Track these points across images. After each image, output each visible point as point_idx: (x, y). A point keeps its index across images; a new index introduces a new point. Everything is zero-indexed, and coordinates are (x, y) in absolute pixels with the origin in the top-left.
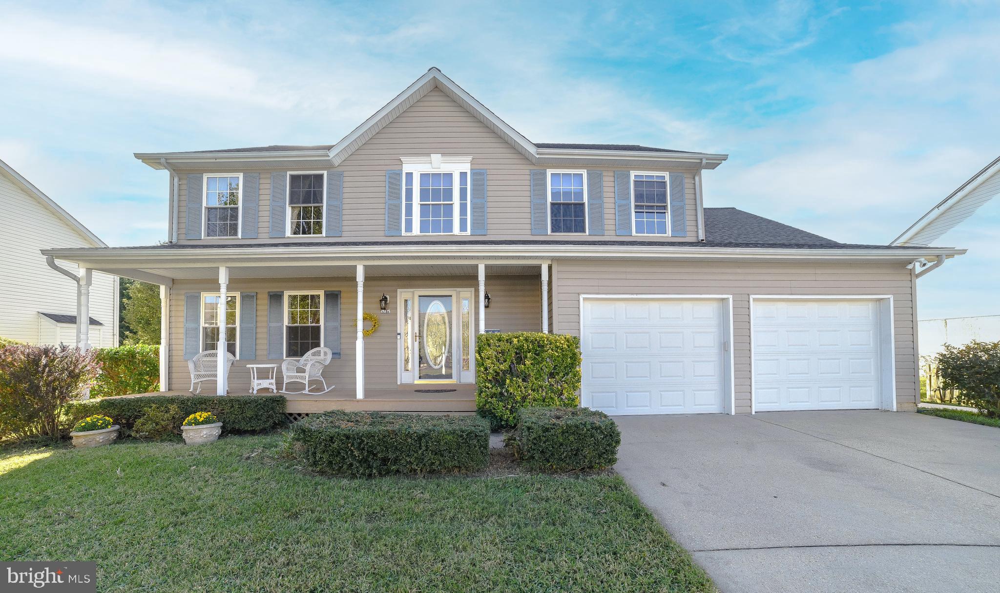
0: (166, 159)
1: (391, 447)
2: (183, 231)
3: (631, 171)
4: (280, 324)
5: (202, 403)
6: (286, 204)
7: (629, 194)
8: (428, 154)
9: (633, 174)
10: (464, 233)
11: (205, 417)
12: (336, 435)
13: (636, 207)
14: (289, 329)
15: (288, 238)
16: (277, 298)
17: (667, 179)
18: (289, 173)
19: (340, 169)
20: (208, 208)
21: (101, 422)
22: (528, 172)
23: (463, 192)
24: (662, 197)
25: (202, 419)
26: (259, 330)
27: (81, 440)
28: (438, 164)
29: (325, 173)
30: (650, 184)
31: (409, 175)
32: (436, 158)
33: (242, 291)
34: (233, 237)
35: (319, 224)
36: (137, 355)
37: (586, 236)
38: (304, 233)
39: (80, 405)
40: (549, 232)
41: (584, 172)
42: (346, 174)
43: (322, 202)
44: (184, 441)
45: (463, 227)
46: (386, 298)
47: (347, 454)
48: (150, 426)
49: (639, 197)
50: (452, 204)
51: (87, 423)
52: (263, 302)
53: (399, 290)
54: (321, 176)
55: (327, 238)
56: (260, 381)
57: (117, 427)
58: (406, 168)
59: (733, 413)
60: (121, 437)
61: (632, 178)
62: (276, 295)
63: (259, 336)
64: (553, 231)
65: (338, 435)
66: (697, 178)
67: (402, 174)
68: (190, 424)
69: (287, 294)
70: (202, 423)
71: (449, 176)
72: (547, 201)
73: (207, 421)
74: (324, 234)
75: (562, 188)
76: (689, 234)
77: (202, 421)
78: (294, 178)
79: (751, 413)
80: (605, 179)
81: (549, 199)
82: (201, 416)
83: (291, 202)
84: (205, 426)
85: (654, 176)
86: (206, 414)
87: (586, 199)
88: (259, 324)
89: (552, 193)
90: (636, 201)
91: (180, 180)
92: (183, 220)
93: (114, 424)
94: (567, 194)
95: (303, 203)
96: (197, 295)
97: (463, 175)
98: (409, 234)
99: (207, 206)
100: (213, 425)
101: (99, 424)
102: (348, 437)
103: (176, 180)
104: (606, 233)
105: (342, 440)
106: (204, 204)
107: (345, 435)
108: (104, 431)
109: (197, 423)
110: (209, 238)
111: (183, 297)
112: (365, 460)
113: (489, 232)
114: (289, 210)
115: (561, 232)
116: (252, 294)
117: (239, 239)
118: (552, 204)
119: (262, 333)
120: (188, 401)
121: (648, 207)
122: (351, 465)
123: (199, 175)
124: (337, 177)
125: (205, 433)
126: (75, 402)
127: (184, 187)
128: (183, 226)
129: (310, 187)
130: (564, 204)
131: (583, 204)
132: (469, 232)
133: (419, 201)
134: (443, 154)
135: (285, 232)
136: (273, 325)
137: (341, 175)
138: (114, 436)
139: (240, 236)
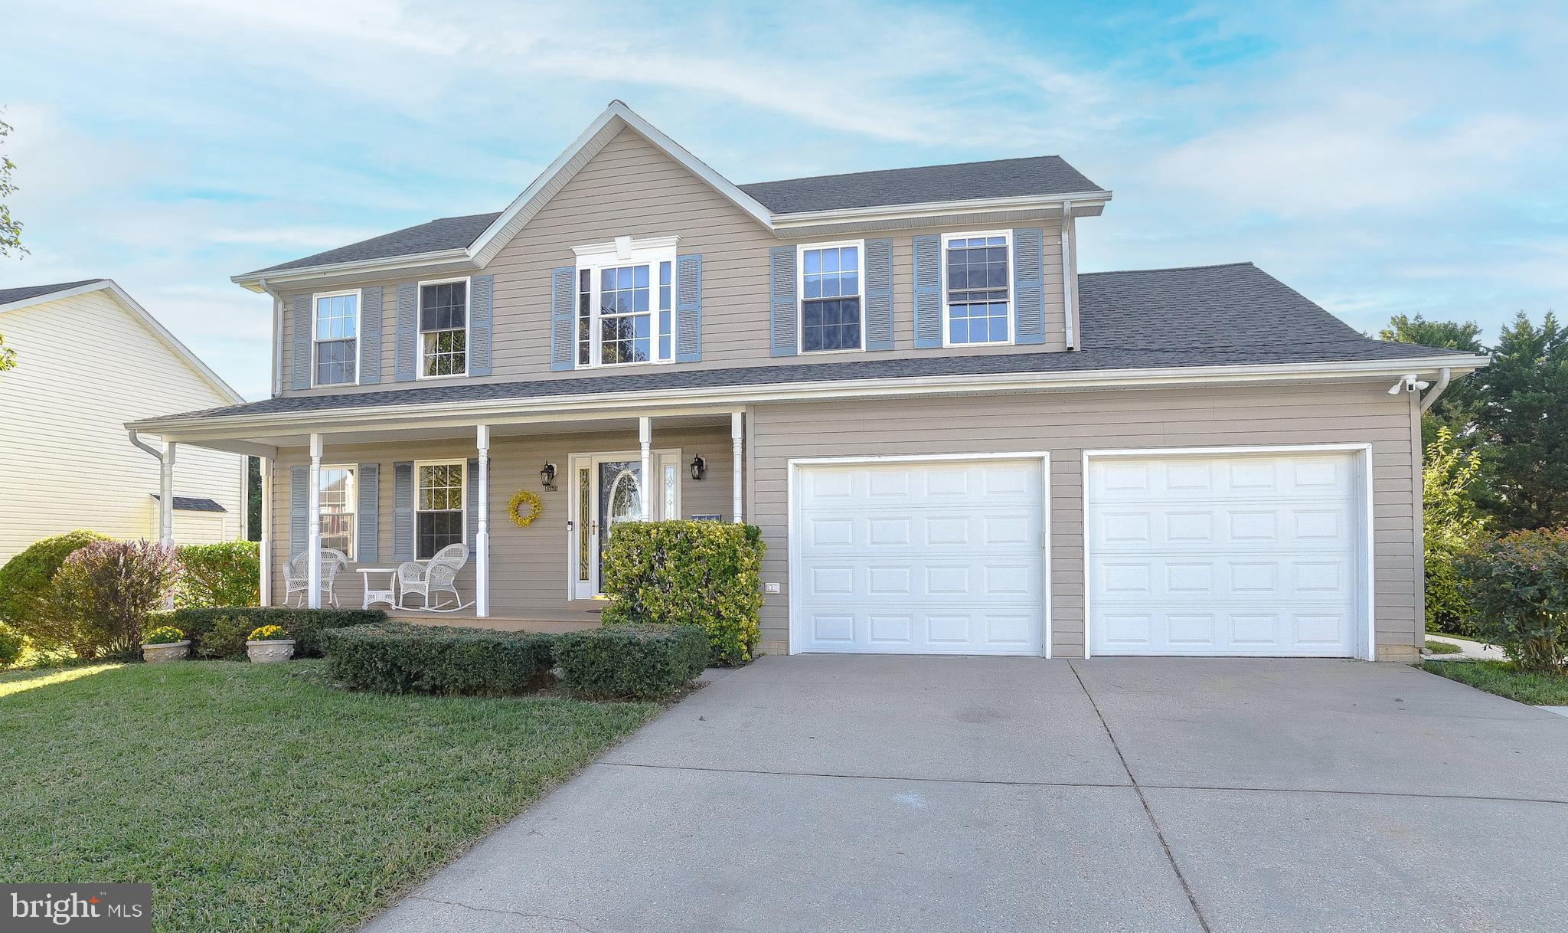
0: (266, 280)
1: (415, 659)
2: (288, 378)
3: (942, 234)
4: (408, 510)
5: (280, 617)
6: (416, 330)
7: (937, 274)
8: (611, 239)
9: (946, 238)
10: (665, 362)
11: (272, 631)
12: (360, 643)
13: (951, 296)
14: (421, 515)
15: (422, 381)
16: (404, 471)
17: (1010, 242)
18: (421, 283)
19: (490, 271)
20: (319, 343)
21: (170, 634)
22: (766, 252)
23: (665, 293)
24: (1001, 277)
25: (269, 633)
26: (382, 519)
27: (151, 654)
28: (624, 252)
29: (468, 279)
30: (977, 253)
31: (585, 274)
32: (623, 243)
33: (361, 461)
34: (349, 384)
35: (461, 360)
36: (234, 555)
37: (862, 352)
38: (441, 372)
39: (157, 615)
40: (800, 351)
41: (860, 244)
42: (497, 278)
43: (463, 325)
44: (247, 659)
45: (664, 352)
46: (551, 468)
47: (371, 667)
48: (217, 642)
49: (956, 278)
50: (649, 315)
51: (157, 634)
52: (388, 476)
53: (570, 455)
54: (463, 284)
55: (471, 379)
56: (373, 593)
57: (187, 642)
58: (581, 264)
59: (1048, 656)
60: (193, 654)
61: (945, 246)
62: (404, 466)
63: (382, 527)
64: (806, 349)
65: (363, 643)
66: (1065, 236)
67: (575, 272)
68: (254, 639)
69: (418, 465)
70: (268, 638)
71: (644, 269)
72: (796, 299)
73: (274, 637)
74: (467, 374)
75: (822, 274)
76: (1048, 338)
77: (269, 636)
78: (426, 290)
79: (1083, 657)
80: (896, 252)
81: (801, 296)
82: (268, 630)
83: (424, 327)
84: (270, 642)
85: (985, 238)
86: (275, 628)
87: (862, 292)
88: (382, 510)
89: (806, 283)
90: (951, 285)
91: (285, 305)
92: (289, 362)
93: (185, 638)
94: (831, 283)
95: (439, 328)
96: (305, 469)
97: (665, 266)
98: (584, 367)
99: (318, 341)
100: (281, 642)
101: (168, 636)
102: (372, 647)
103: (280, 306)
104: (897, 346)
105: (365, 650)
106: (314, 339)
107: (368, 644)
108: (172, 645)
109: (262, 638)
110: (320, 386)
111: (288, 473)
112: (389, 673)
113: (705, 356)
114: (420, 339)
115: (820, 349)
116: (374, 466)
117: (356, 386)
118: (806, 303)
119: (387, 522)
120: (264, 612)
121: (973, 295)
122: (375, 678)
123: (307, 297)
124: (484, 284)
125: (271, 650)
126: (152, 612)
127: (290, 315)
128: (288, 371)
129: (449, 304)
130: (825, 301)
131: (857, 300)
132: (673, 359)
133: (600, 313)
134: (635, 236)
135: (415, 373)
136: (400, 510)
137: (491, 280)
138: (183, 652)
139: (357, 382)
